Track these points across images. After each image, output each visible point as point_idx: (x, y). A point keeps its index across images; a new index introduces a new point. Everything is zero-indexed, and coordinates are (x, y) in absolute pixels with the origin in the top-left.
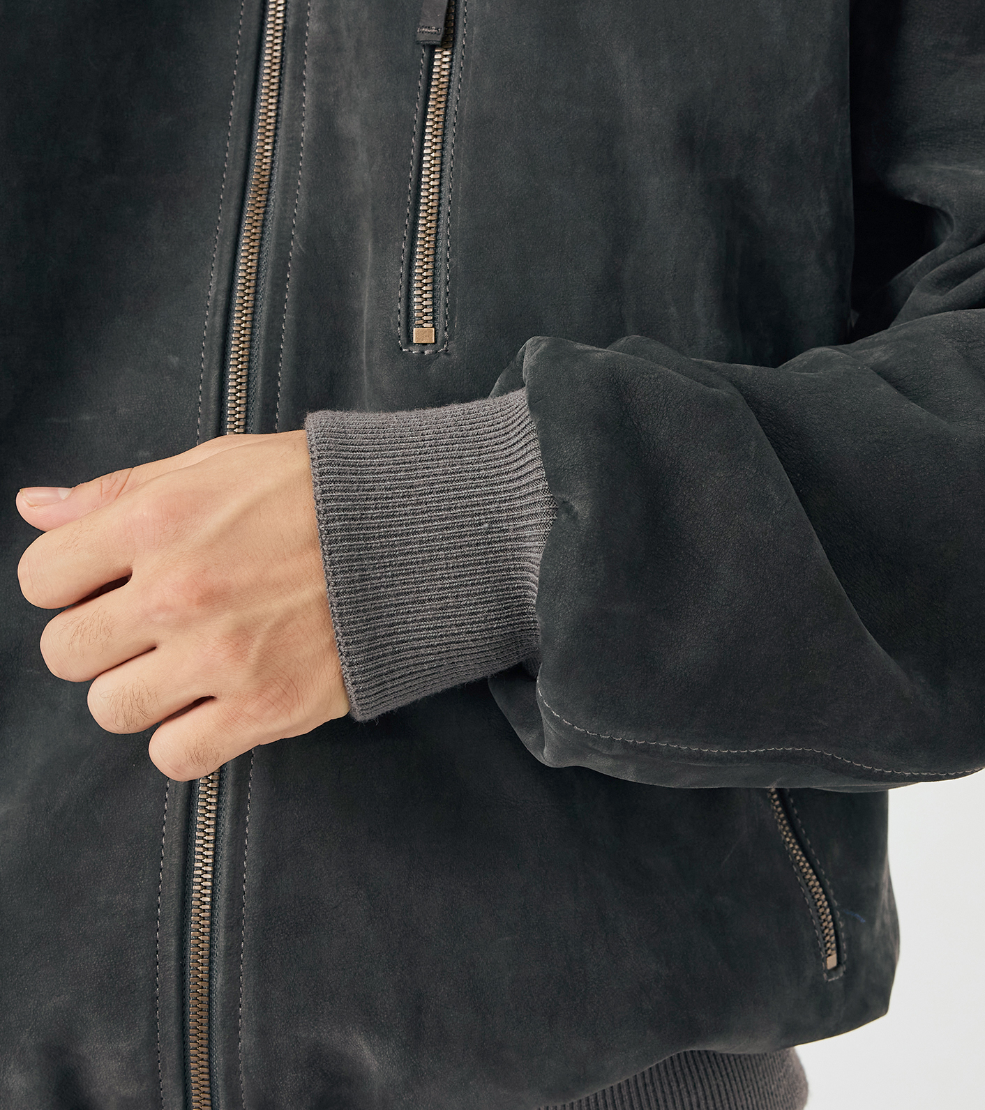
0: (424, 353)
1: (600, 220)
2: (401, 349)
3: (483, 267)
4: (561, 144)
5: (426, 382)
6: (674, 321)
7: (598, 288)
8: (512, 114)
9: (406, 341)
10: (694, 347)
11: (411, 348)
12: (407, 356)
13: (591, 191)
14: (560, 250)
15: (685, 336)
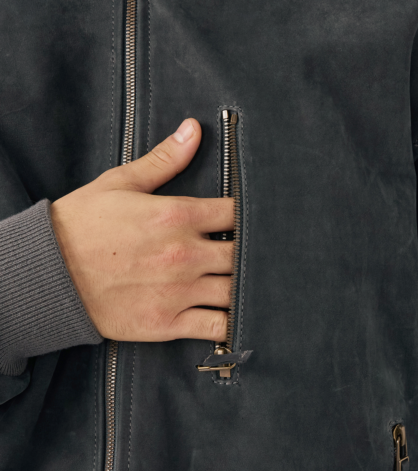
0: (226, 384)
1: (320, 312)
2: (213, 381)
3: (259, 339)
4: (299, 272)
5: (228, 400)
6: (358, 365)
7: (319, 350)
8: (275, 256)
9: (216, 377)
10: (366, 378)
11: (219, 381)
12: (217, 386)
13: (315, 297)
14: (300, 330)
15: (362, 373)
